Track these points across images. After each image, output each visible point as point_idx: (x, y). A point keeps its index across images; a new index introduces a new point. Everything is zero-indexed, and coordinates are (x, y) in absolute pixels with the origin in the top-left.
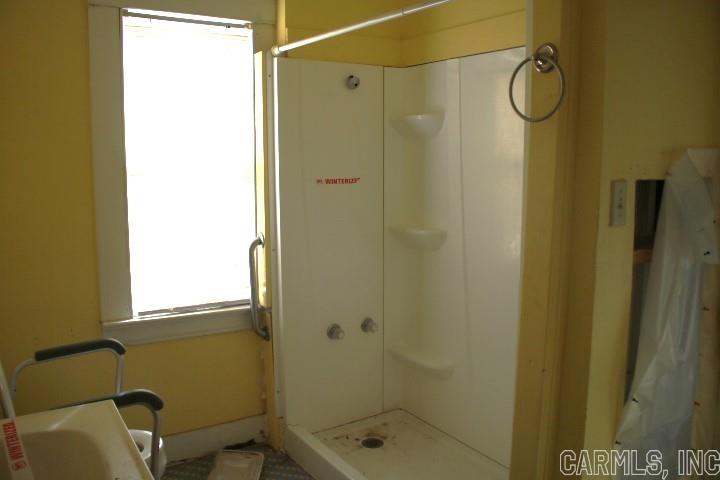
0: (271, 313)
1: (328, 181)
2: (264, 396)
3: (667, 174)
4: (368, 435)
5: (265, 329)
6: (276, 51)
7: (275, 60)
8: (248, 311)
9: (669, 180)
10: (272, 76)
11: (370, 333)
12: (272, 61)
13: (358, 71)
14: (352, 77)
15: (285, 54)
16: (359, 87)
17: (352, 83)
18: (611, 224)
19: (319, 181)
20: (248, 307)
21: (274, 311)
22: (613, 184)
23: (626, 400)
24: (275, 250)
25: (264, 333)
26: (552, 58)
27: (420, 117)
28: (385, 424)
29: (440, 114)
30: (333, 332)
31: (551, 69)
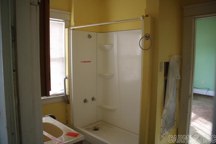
0: (70, 97)
1: (84, 62)
2: (67, 119)
3: (170, 61)
4: (94, 128)
5: (68, 101)
6: (72, 28)
7: (71, 31)
8: (64, 96)
9: (170, 62)
10: (70, 35)
11: (94, 101)
12: (70, 31)
13: (91, 34)
14: (89, 35)
15: (73, 29)
16: (92, 38)
17: (90, 37)
18: (160, 71)
19: (82, 62)
20: (64, 95)
21: (70, 96)
22: (160, 63)
23: (163, 109)
24: (71, 80)
25: (67, 102)
26: (148, 37)
27: (107, 46)
28: (98, 125)
29: (112, 45)
30: (85, 101)
31: (148, 39)
